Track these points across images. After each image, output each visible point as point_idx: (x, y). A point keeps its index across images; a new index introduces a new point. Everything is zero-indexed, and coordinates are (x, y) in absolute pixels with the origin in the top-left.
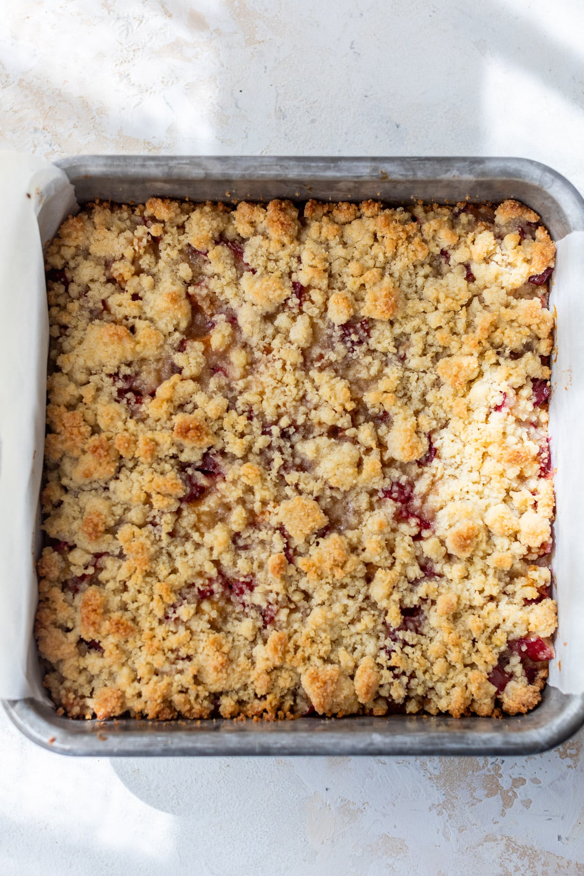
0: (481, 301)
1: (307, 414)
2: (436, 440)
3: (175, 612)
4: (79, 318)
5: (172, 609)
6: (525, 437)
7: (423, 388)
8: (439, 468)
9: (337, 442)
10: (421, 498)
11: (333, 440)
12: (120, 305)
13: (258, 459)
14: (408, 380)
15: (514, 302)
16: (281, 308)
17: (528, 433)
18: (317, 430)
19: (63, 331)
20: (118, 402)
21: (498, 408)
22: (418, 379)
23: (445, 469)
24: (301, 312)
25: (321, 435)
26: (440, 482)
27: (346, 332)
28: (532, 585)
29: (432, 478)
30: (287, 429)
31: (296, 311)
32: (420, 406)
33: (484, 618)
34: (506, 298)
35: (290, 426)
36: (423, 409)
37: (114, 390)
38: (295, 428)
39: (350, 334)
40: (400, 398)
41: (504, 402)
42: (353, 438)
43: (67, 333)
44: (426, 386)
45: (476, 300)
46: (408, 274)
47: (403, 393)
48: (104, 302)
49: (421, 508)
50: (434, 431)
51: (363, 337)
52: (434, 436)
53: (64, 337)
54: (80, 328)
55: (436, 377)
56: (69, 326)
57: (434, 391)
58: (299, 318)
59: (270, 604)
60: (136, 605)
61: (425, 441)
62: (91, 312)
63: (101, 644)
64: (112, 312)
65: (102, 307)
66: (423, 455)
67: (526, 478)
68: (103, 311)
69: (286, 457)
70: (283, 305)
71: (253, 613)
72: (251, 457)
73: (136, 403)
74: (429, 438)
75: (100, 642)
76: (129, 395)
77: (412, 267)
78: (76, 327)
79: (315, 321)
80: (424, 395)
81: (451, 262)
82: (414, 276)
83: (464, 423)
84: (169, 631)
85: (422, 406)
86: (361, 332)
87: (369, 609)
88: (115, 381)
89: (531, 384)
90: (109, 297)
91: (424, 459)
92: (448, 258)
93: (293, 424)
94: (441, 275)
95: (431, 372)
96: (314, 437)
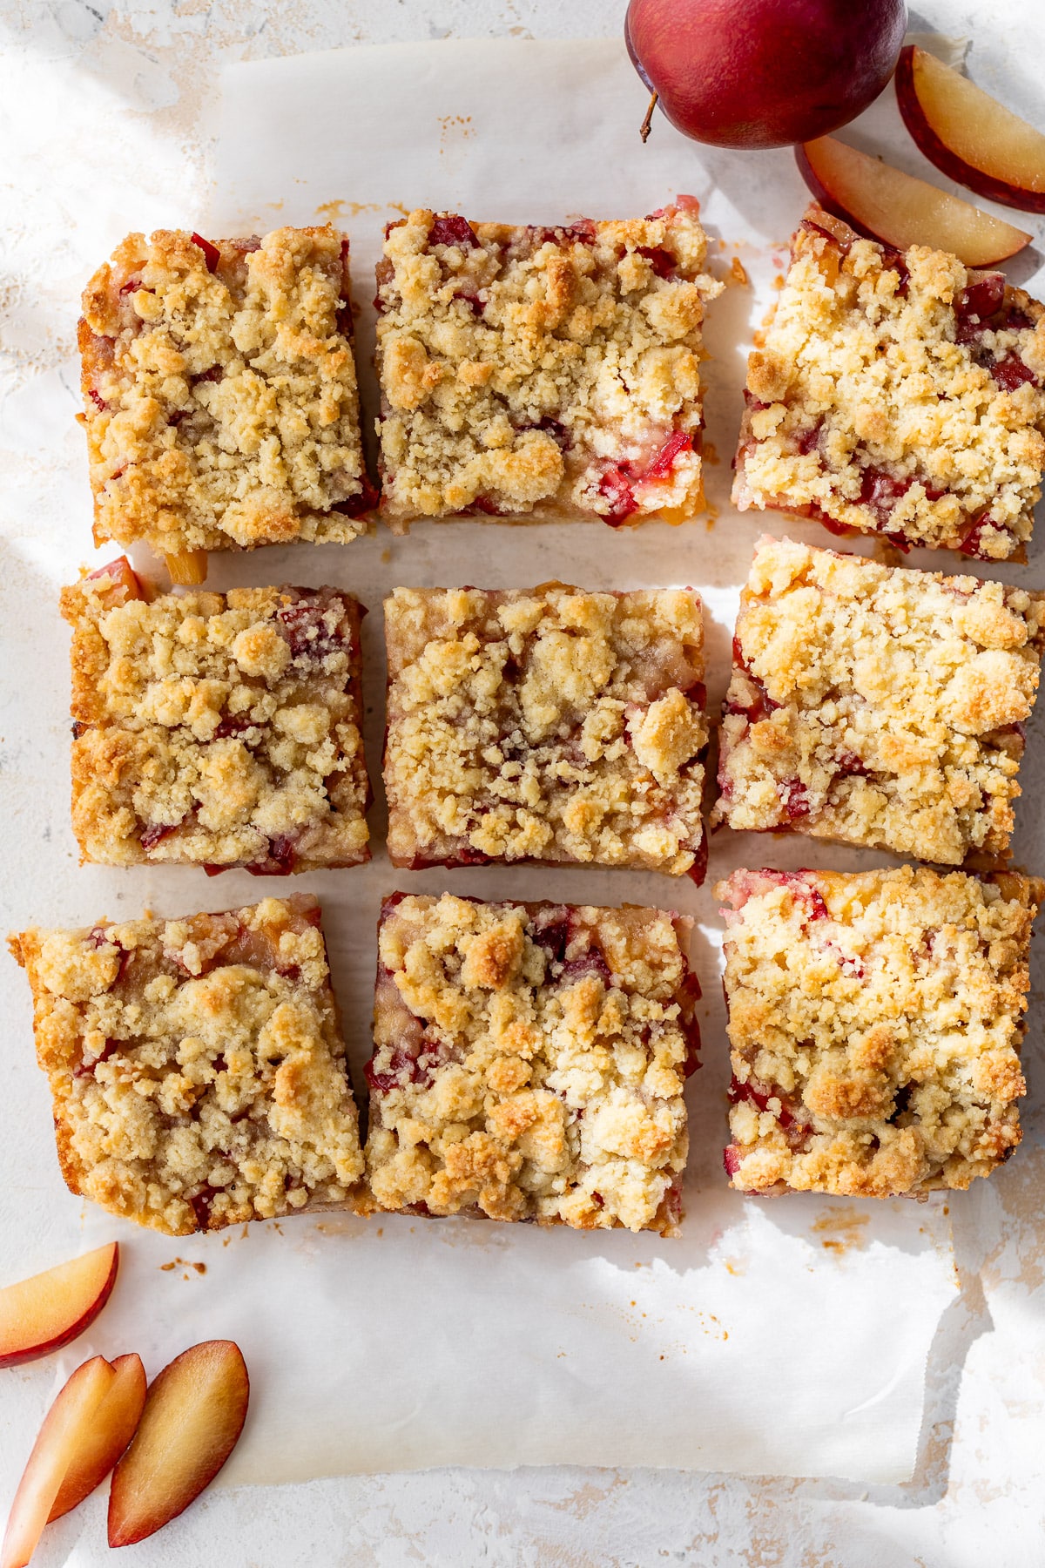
0: (256, 353)
1: (481, 718)
2: (527, 417)
3: (852, 962)
4: (268, 1157)
5: (847, 965)
6: (526, 265)
7: (437, 436)
8: (576, 413)
9: (531, 670)
10: (625, 446)
11: (529, 676)
12: (238, 1089)
13: (556, 803)
14: (422, 461)
15: (253, 297)
16: (262, 759)
17: (520, 259)
18: (508, 701)
19: (294, 1184)
20: (432, 1083)
21: (478, 308)
22: (421, 444)
23: (579, 404)
24: (269, 724)
25: (518, 695)
26: (599, 413)
27: (303, 648)
28: (876, 276)
29: (592, 427)
30: (506, 751)
31: (267, 733)
32: (467, 443)
33: (909, 370)
34: (250, 311)
35: (499, 746)
36: (472, 437)
37: (410, 1088)
38: (504, 738)
39: (307, 642)
40: (452, 475)
41: (468, 299)
42: (525, 640)
43: (299, 1174)
44: (434, 431)
45: (253, 363)
46: (215, 485)
47: (443, 471)
48: (235, 1119)
49: (643, 446)
50: (512, 420)
51: (311, 618)
52: (521, 420)
53: (305, 1180)
54: (285, 1153)
55: (419, 413)
56: (285, 1172)
57: (443, 417)
58: (279, 727)
59: (832, 758)
60: (837, 1026)
61: (528, 436)
62: (254, 1139)
63: (902, 1086)
64: (250, 1101)
65: (244, 1121)
66: (553, 441)
67: (597, 264)
68: (249, 1119)
69: (554, 757)
70: (256, 756)
71: (842, 790)
72: (553, 814)
73: (436, 1052)
74: (523, 428)
75: (898, 1089)
76: (422, 1062)
77: (203, 478)
78: (285, 1161)
79: (284, 701)
80: (448, 434)
81: (189, 408)
82: (218, 474)
83: (501, 368)
84: (883, 970)
85: (468, 439)
86: (303, 621)
87: (874, 597)
88: (396, 1086)
89: (440, 247)
90: (225, 1112)
91: (560, 439)
92: (183, 414)
93: (497, 740)
94: (212, 426)
95: (410, 421)
96: (521, 708)
